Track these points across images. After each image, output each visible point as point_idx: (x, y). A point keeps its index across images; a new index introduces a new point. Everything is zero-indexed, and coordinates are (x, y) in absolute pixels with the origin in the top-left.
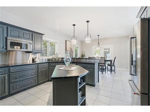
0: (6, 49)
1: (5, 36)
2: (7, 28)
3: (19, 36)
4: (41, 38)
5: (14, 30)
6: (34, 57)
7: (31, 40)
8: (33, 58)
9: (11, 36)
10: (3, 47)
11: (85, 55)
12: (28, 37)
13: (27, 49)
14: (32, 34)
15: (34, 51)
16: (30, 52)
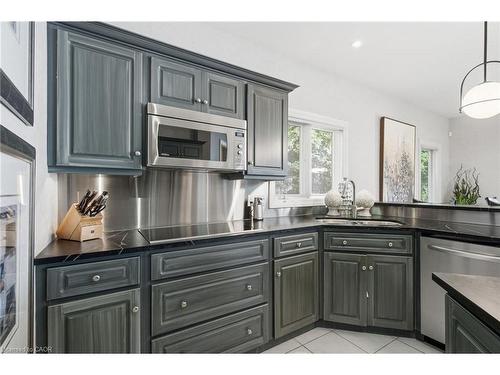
0: (144, 159)
1: (141, 98)
2: (147, 62)
3: (194, 101)
4: (284, 104)
5: (173, 71)
6: (251, 198)
7: (242, 116)
8: (246, 203)
9: (165, 99)
10: (133, 154)
11: (477, 188)
12: (230, 104)
13: (224, 159)
14: (246, 85)
15: (252, 170)
16: (238, 175)
